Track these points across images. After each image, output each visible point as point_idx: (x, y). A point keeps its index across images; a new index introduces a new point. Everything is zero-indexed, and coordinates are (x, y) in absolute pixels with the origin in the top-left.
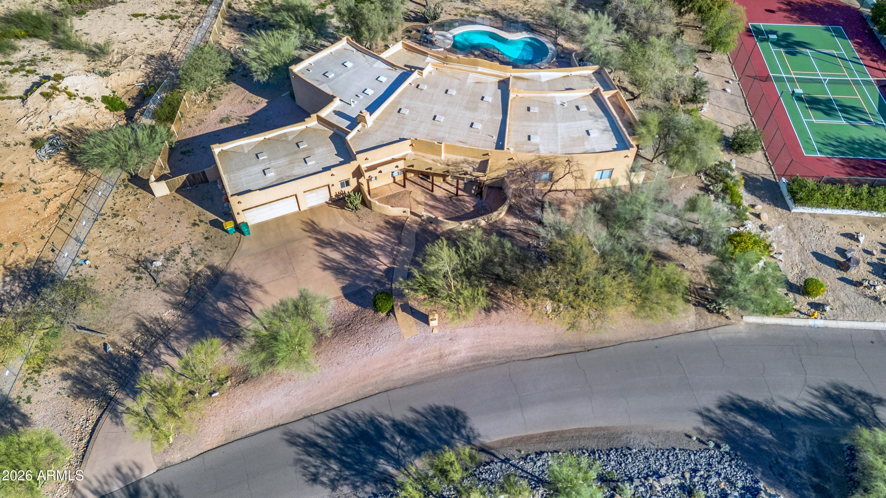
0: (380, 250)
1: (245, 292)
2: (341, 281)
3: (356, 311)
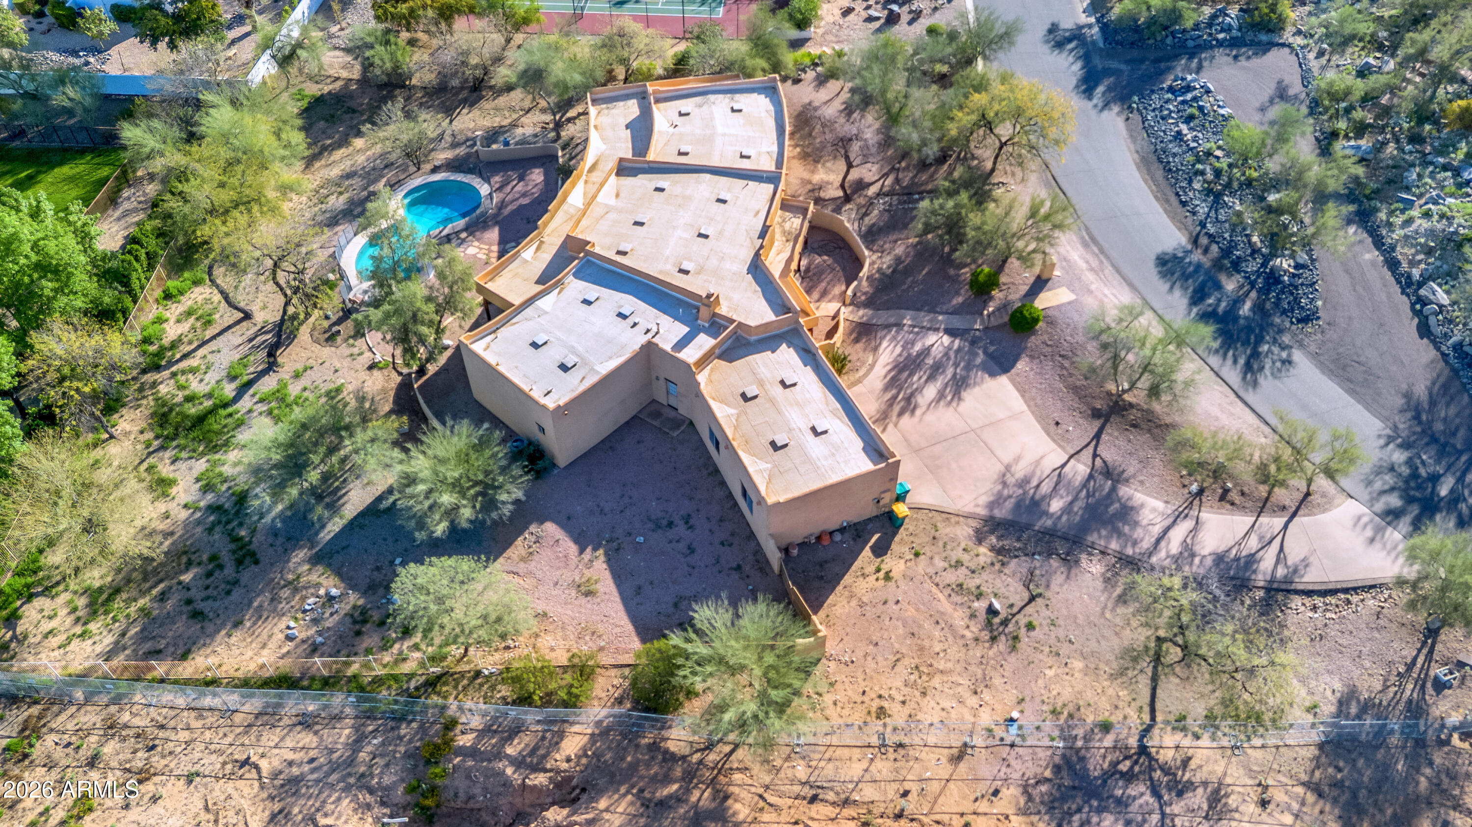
0: (913, 343)
1: (1024, 482)
2: (978, 380)
3: (1032, 357)
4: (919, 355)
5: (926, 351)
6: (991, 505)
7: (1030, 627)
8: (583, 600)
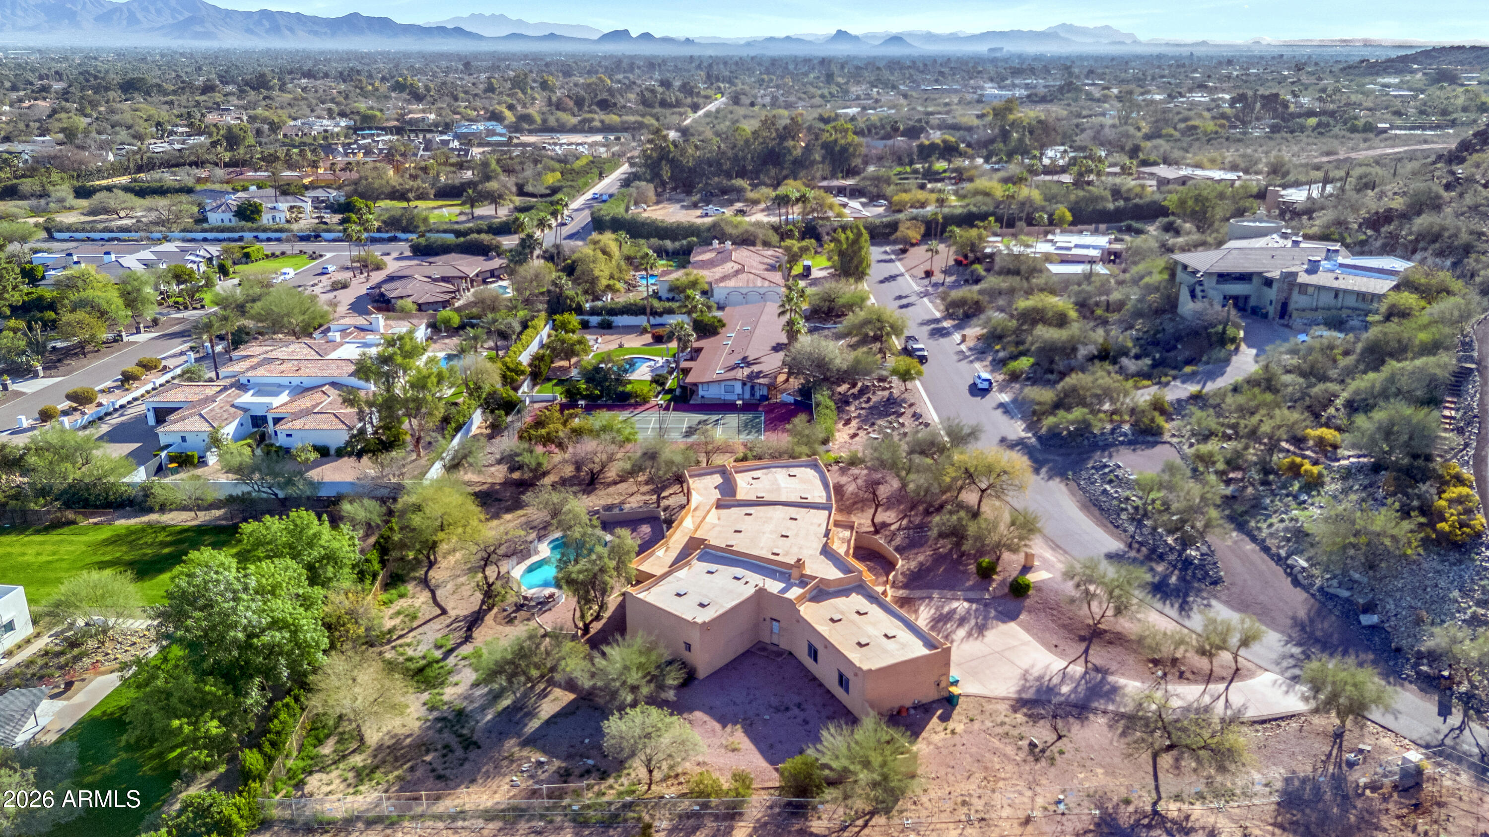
0: (943, 607)
1: (1040, 678)
2: (994, 625)
3: (1029, 612)
4: (949, 613)
5: (954, 611)
6: (1019, 692)
7: (1061, 753)
8: (730, 754)
